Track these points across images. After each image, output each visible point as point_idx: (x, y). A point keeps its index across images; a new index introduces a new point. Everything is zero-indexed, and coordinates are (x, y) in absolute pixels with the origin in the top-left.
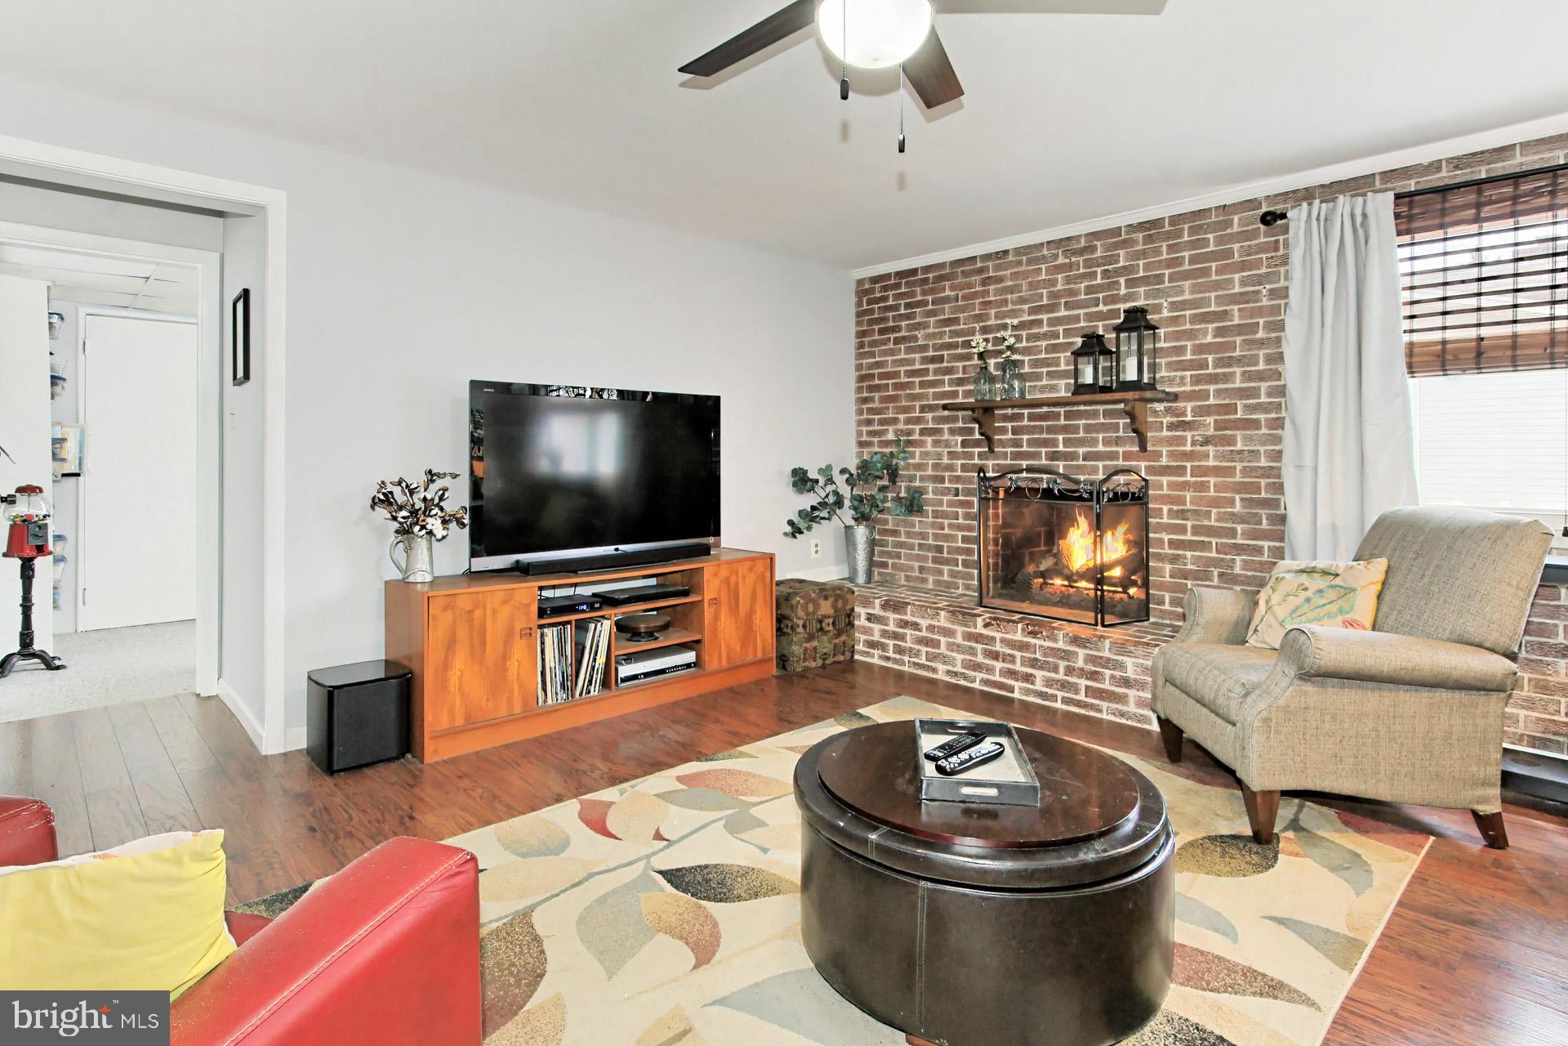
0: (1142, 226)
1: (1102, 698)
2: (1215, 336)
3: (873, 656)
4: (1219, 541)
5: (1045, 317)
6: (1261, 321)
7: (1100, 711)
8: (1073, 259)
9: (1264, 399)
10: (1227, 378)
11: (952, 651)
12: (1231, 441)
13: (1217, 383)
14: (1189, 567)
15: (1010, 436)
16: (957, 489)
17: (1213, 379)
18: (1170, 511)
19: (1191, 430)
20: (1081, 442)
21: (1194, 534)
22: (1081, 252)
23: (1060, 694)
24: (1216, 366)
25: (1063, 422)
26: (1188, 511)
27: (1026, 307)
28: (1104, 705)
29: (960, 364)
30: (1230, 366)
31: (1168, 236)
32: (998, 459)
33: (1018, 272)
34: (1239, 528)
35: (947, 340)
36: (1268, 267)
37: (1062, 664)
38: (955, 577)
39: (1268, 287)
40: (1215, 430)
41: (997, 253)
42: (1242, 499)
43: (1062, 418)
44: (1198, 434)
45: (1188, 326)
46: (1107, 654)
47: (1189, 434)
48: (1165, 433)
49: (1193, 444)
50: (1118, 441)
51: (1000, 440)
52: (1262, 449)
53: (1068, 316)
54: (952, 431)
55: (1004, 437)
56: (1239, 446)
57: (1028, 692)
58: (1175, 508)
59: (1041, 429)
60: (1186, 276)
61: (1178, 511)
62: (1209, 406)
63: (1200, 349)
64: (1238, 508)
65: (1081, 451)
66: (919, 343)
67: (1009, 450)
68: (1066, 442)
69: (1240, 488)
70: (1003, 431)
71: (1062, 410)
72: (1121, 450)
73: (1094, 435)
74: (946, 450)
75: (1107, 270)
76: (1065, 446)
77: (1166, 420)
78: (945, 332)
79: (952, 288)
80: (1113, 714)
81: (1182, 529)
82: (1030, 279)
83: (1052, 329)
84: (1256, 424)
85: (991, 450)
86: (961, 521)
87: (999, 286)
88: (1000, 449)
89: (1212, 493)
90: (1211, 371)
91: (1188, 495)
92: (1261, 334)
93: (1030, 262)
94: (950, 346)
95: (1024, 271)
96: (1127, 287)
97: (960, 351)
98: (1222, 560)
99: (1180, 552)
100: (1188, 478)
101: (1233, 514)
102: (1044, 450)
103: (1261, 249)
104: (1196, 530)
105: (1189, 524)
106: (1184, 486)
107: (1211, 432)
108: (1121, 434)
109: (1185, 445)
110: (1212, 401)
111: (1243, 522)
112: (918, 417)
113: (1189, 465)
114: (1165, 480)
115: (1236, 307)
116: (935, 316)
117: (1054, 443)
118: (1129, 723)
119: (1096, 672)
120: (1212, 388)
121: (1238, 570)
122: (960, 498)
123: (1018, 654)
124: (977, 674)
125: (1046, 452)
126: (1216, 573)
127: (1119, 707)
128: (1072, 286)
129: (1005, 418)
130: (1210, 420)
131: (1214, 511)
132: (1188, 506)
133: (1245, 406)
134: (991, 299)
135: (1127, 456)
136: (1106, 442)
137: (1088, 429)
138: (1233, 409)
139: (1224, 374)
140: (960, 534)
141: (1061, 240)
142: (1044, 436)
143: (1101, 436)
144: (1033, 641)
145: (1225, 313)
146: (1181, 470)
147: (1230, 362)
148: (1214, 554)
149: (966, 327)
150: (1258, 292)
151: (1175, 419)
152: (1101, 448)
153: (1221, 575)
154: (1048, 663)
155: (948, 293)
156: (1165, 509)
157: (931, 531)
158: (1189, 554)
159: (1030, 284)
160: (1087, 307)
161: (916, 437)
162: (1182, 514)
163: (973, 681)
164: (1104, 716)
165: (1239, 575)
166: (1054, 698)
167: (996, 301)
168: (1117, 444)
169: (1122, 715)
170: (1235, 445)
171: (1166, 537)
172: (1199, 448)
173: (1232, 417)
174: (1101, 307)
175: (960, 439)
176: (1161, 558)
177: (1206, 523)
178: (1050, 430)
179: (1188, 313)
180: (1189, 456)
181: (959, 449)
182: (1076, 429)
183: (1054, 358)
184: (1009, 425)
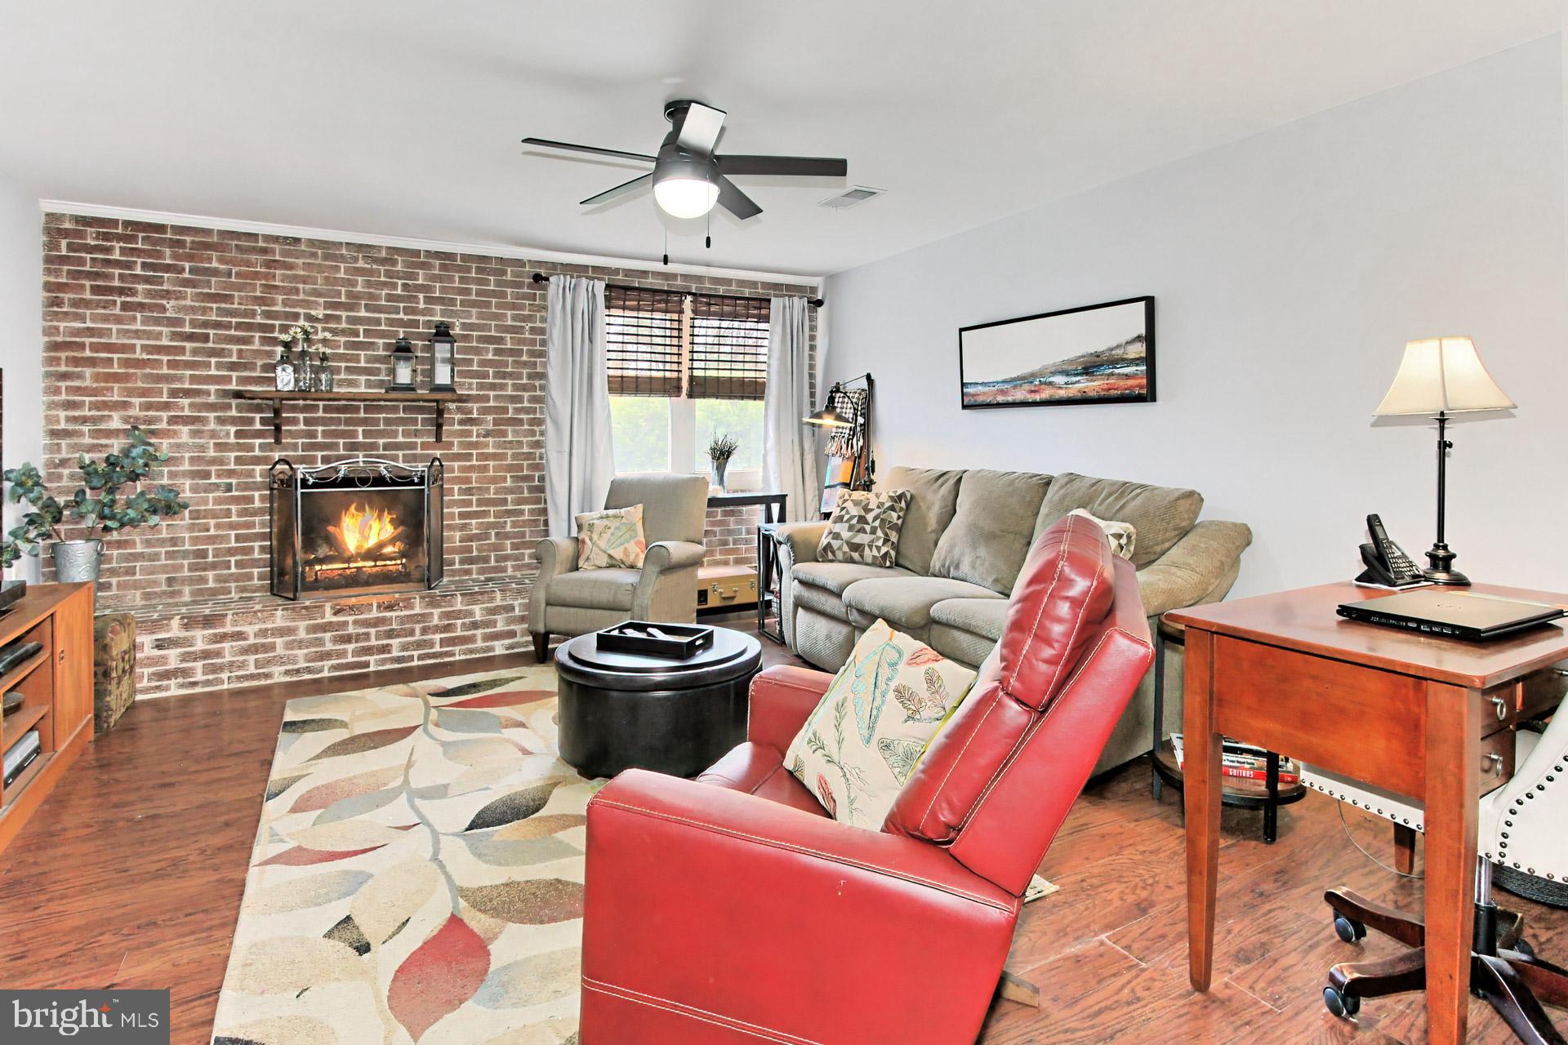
0: (438, 255)
1: (454, 645)
2: (494, 355)
4: (496, 509)
5: (344, 314)
6: (525, 348)
7: (454, 655)
8: (375, 267)
9: (526, 404)
10: (502, 387)
11: (292, 649)
12: (504, 434)
13: (495, 390)
14: (475, 531)
15: (302, 427)
16: (231, 484)
17: (493, 387)
18: (460, 489)
19: (476, 425)
20: (382, 434)
21: (478, 506)
22: (384, 261)
23: (416, 653)
24: (494, 378)
25: (362, 415)
26: (473, 488)
27: (321, 300)
28: (457, 649)
29: (235, 348)
30: (504, 378)
31: (460, 269)
32: (286, 450)
33: (312, 264)
34: (509, 498)
35: (214, 318)
36: (530, 311)
37: (418, 627)
39: (530, 325)
40: (494, 425)
41: (286, 238)
42: (511, 477)
43: (362, 411)
44: (482, 428)
45: (475, 344)
46: (459, 607)
47: (475, 428)
48: (457, 427)
49: (478, 436)
50: (416, 433)
51: (289, 431)
52: (525, 440)
53: (369, 318)
54: (221, 421)
55: (294, 428)
56: (510, 438)
57: (383, 662)
58: (464, 487)
59: (338, 421)
60: (473, 304)
61: (466, 489)
62: (490, 407)
63: (482, 363)
64: (509, 483)
65: (381, 441)
66: (167, 314)
67: (300, 441)
68: (366, 434)
69: (510, 468)
70: (295, 421)
71: (362, 404)
72: (419, 441)
73: (394, 428)
74: (212, 442)
75: (407, 284)
76: (364, 437)
77: (458, 417)
78: (211, 309)
79: (221, 260)
80: (465, 654)
81: (469, 503)
82: (326, 274)
83: (352, 327)
84: (520, 422)
85: (278, 441)
86: (234, 518)
87: (289, 272)
88: (289, 440)
89: (491, 473)
90: (491, 381)
91: (474, 476)
92: (525, 358)
93: (326, 257)
94: (218, 325)
95: (319, 264)
96: (425, 303)
97: (232, 332)
98: (498, 522)
99: (467, 521)
100: (475, 462)
101: (505, 488)
102: (341, 441)
103: (525, 297)
104: (480, 503)
105: (474, 498)
106: (471, 468)
107: (491, 427)
108: (419, 427)
109: (472, 436)
110: (491, 404)
111: (513, 493)
112: (167, 403)
113: (474, 452)
114: (456, 464)
115: (509, 335)
116: (195, 287)
117: (354, 434)
118: (478, 656)
119: (449, 625)
120: (492, 393)
121: (508, 529)
122: (234, 493)
123: (372, 631)
124: (325, 663)
125: (344, 443)
126: (493, 534)
127: (470, 646)
128: (372, 290)
129: (294, 409)
130: (490, 418)
131: (493, 486)
132: (474, 485)
133: (515, 409)
134: (277, 283)
135: (425, 446)
136: (405, 434)
137: (388, 422)
138: (505, 410)
139: (501, 384)
140: (233, 533)
141: (361, 245)
142: (342, 427)
143: (400, 429)
144: (388, 614)
145: (502, 338)
146: (468, 457)
147: (504, 375)
148: (492, 519)
149: (243, 307)
150: (523, 327)
151: (464, 416)
152: (400, 439)
153: (497, 534)
154: (404, 629)
155: (215, 264)
156: (456, 488)
157: (187, 535)
158: (474, 521)
159: (327, 278)
160: (389, 313)
161: (162, 426)
162: (469, 491)
163: (321, 670)
164: (457, 658)
165: (509, 532)
166: (411, 658)
167: (283, 287)
168: (416, 436)
169: (471, 651)
170: (507, 436)
171: (457, 511)
172: (482, 439)
173: (506, 416)
174: (401, 316)
175: (233, 429)
176: (451, 528)
177: (487, 496)
178: (348, 422)
179: (475, 333)
180: (475, 445)
181: (232, 440)
182: (376, 422)
183: (353, 354)
184: (301, 416)
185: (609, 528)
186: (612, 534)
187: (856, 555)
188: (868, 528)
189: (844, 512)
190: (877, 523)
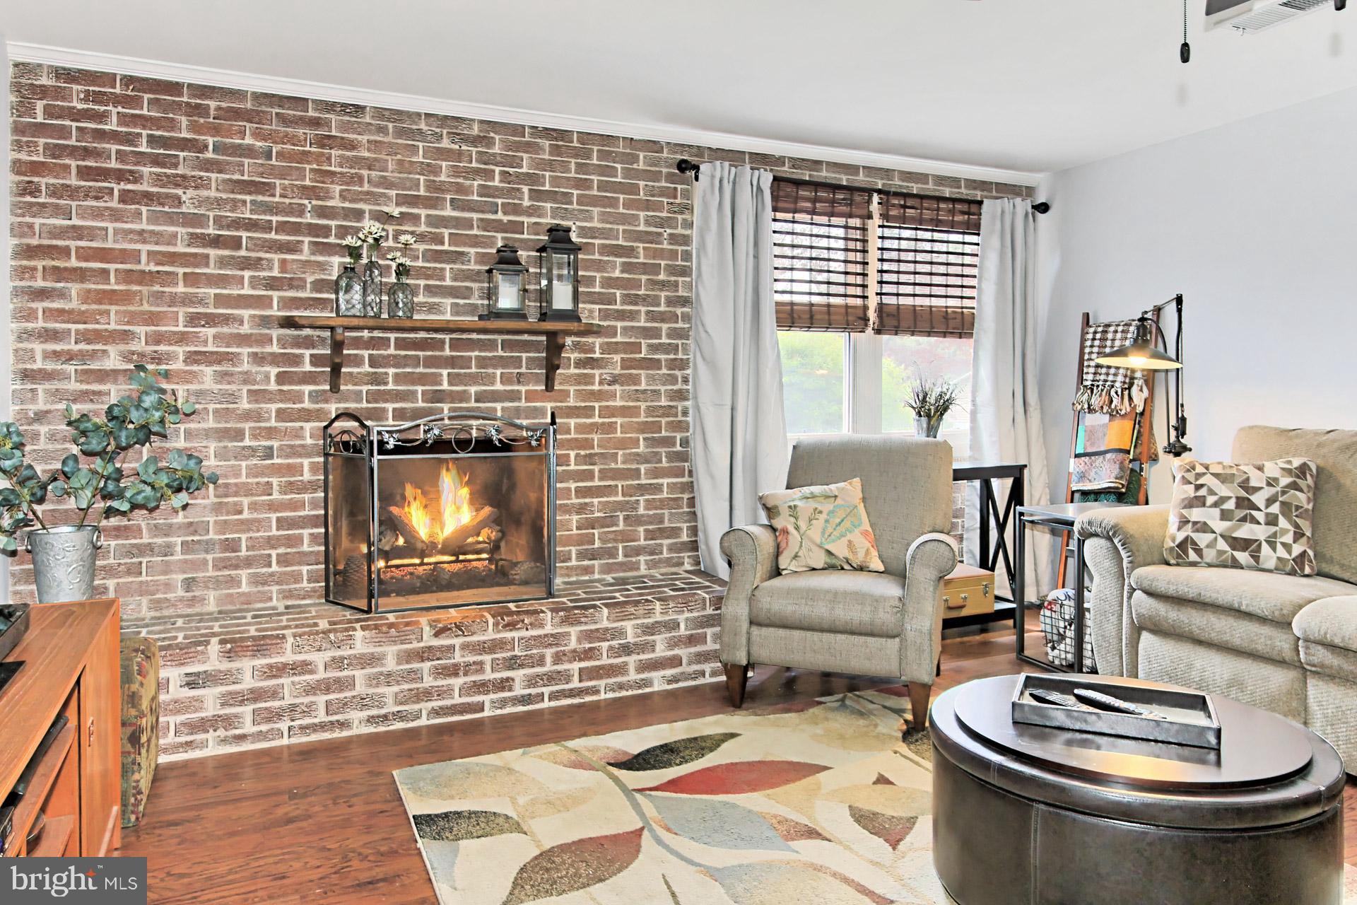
0: (547, 132)
1: (600, 677)
2: (622, 272)
3: (204, 745)
4: (626, 483)
5: (423, 212)
6: (663, 263)
7: (597, 692)
8: (464, 148)
9: (664, 340)
10: (632, 316)
11: (377, 685)
12: (635, 380)
13: (623, 320)
14: (597, 515)
15: (367, 368)
16: (271, 448)
17: (621, 315)
18: (577, 456)
19: (600, 367)
20: (474, 379)
21: (601, 479)
22: (475, 141)
23: (546, 691)
24: (623, 303)
25: (447, 352)
26: (596, 454)
27: (393, 193)
28: (601, 683)
29: (276, 257)
30: (636, 304)
31: (577, 153)
32: (346, 401)
33: (380, 142)
34: (643, 468)
35: (248, 215)
36: (669, 212)
37: (549, 653)
38: (264, 584)
39: (669, 231)
40: (622, 368)
41: (344, 106)
42: (644, 439)
43: (447, 346)
44: (606, 373)
45: (597, 256)
46: (605, 624)
47: (597, 372)
48: (573, 371)
49: (601, 383)
50: (519, 379)
51: (351, 374)
52: (663, 388)
53: (457, 218)
54: (258, 359)
55: (355, 370)
56: (643, 386)
57: (503, 703)
58: (583, 453)
59: (416, 361)
60: (594, 201)
61: (586, 456)
62: (616, 343)
63: (608, 283)
64: (642, 448)
65: (473, 390)
66: (184, 209)
67: (365, 388)
68: (453, 379)
69: (644, 427)
70: (357, 361)
71: (447, 337)
72: (523, 389)
73: (490, 371)
74: (245, 389)
75: (508, 173)
76: (450, 383)
77: (574, 356)
78: (244, 202)
79: (257, 135)
80: (613, 690)
81: (589, 475)
82: (399, 157)
83: (433, 230)
84: (656, 364)
85: (335, 388)
86: (276, 496)
87: (348, 153)
88: (350, 387)
89: (619, 434)
90: (618, 307)
91: (596, 437)
92: (662, 277)
93: (400, 133)
94: (252, 225)
95: (390, 143)
96: (531, 198)
97: (273, 235)
98: (627, 502)
99: (587, 500)
100: (597, 419)
101: (638, 454)
102: (420, 389)
103: (663, 192)
104: (604, 475)
105: (596, 468)
106: (594, 428)
107: (618, 371)
108: (523, 370)
109: (593, 384)
110: (619, 339)
111: (647, 462)
112: (183, 333)
113: (597, 405)
114: (572, 422)
115: (641, 245)
116: (220, 172)
117: (436, 379)
118: (630, 693)
119: (591, 649)
120: (619, 324)
121: (641, 511)
122: (276, 461)
123: (487, 658)
124: (422, 705)
125: (423, 392)
126: (621, 518)
127: (619, 679)
128: (460, 180)
129: (357, 343)
130: (617, 358)
131: (620, 452)
132: (596, 450)
133: (649, 346)
134: (333, 169)
135: (530, 396)
136: (505, 379)
137: (482, 362)
138: (636, 347)
139: (631, 312)
140: (274, 516)
141: (446, 117)
142: (421, 370)
143: (498, 372)
144: (508, 635)
145: (632, 249)
146: (588, 411)
147: (635, 300)
148: (620, 498)
149: (287, 201)
150: (660, 234)
151: (583, 356)
152: (498, 386)
153: (626, 518)
154: (531, 657)
155: (248, 140)
156: (572, 454)
157: (212, 519)
158: (596, 501)
159: (400, 162)
160: (483, 212)
161: (178, 365)
162: (590, 459)
163: (418, 716)
164: (603, 696)
165: (642, 516)
166: (539, 698)
167: (340, 173)
168: (519, 382)
169: (621, 687)
170: (640, 384)
171: (573, 486)
172: (606, 387)
173: (637, 356)
174: (500, 216)
175: (274, 371)
176: (567, 509)
177: (613, 466)
178: (429, 362)
179: (597, 242)
180: (598, 396)
181: (273, 386)
182: (466, 363)
183: (435, 269)
184: (366, 353)
185: (820, 512)
186: (827, 521)
187: (1243, 557)
188: (1260, 516)
189: (1203, 492)
190: (1275, 509)
